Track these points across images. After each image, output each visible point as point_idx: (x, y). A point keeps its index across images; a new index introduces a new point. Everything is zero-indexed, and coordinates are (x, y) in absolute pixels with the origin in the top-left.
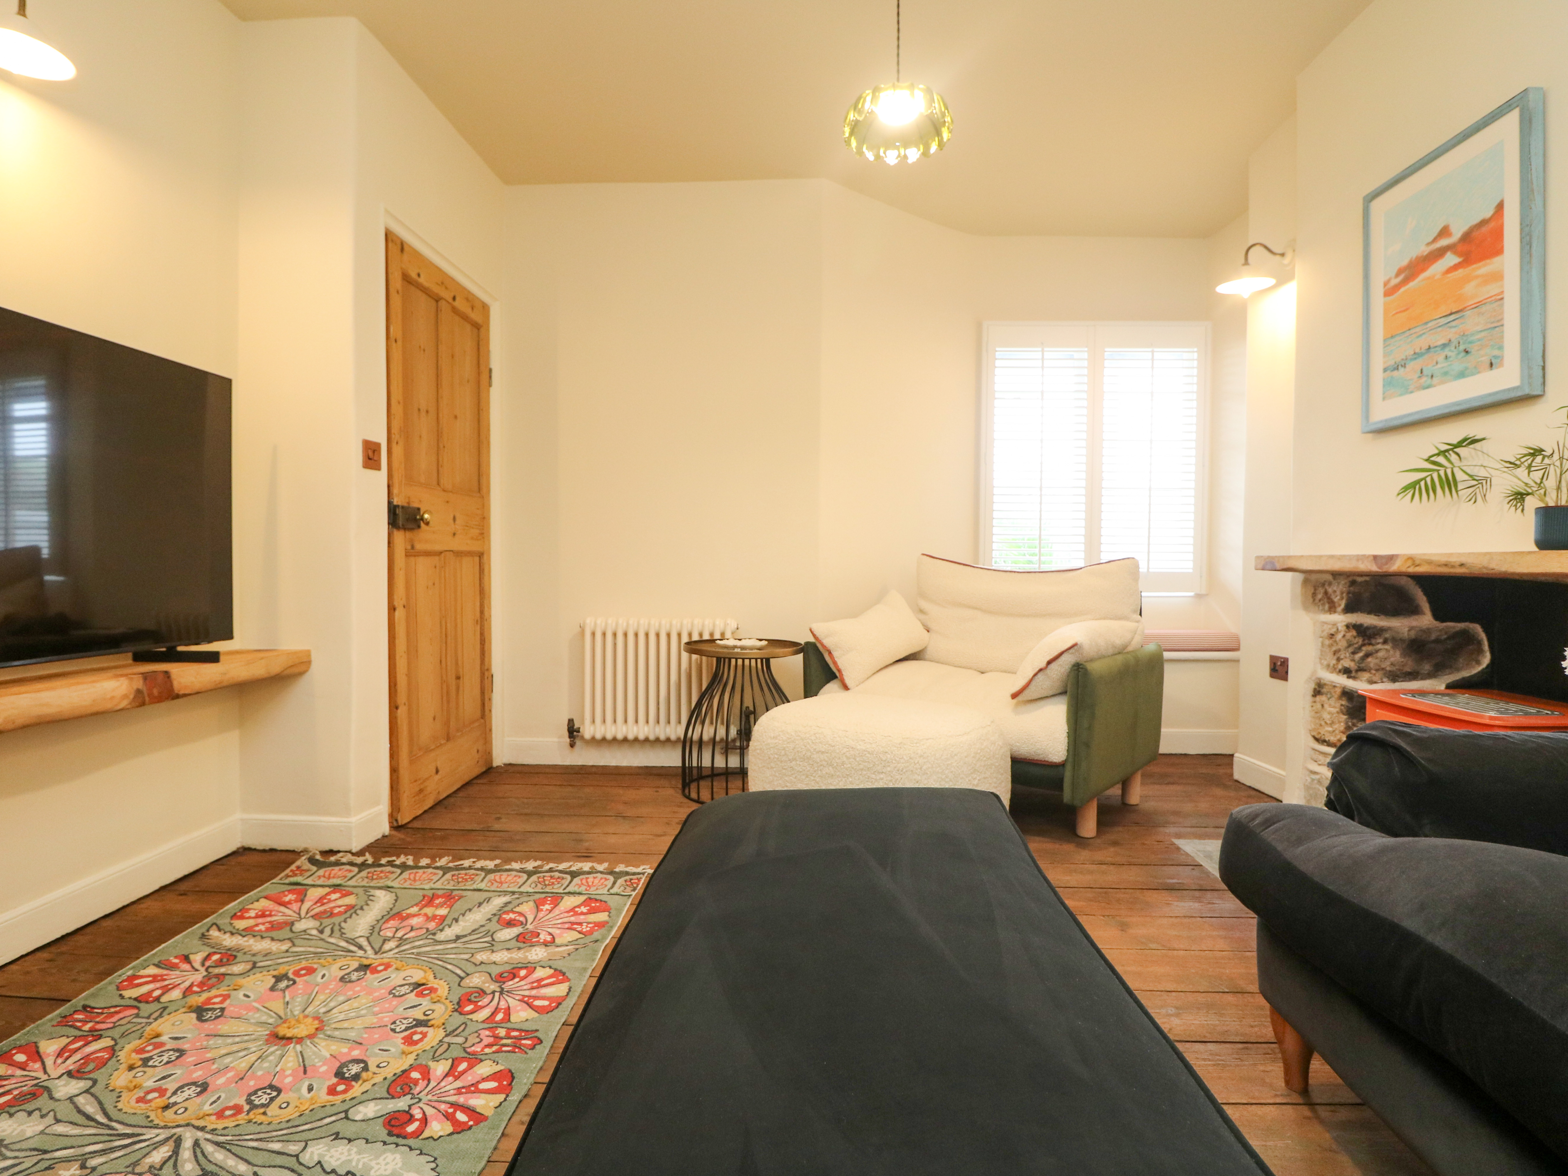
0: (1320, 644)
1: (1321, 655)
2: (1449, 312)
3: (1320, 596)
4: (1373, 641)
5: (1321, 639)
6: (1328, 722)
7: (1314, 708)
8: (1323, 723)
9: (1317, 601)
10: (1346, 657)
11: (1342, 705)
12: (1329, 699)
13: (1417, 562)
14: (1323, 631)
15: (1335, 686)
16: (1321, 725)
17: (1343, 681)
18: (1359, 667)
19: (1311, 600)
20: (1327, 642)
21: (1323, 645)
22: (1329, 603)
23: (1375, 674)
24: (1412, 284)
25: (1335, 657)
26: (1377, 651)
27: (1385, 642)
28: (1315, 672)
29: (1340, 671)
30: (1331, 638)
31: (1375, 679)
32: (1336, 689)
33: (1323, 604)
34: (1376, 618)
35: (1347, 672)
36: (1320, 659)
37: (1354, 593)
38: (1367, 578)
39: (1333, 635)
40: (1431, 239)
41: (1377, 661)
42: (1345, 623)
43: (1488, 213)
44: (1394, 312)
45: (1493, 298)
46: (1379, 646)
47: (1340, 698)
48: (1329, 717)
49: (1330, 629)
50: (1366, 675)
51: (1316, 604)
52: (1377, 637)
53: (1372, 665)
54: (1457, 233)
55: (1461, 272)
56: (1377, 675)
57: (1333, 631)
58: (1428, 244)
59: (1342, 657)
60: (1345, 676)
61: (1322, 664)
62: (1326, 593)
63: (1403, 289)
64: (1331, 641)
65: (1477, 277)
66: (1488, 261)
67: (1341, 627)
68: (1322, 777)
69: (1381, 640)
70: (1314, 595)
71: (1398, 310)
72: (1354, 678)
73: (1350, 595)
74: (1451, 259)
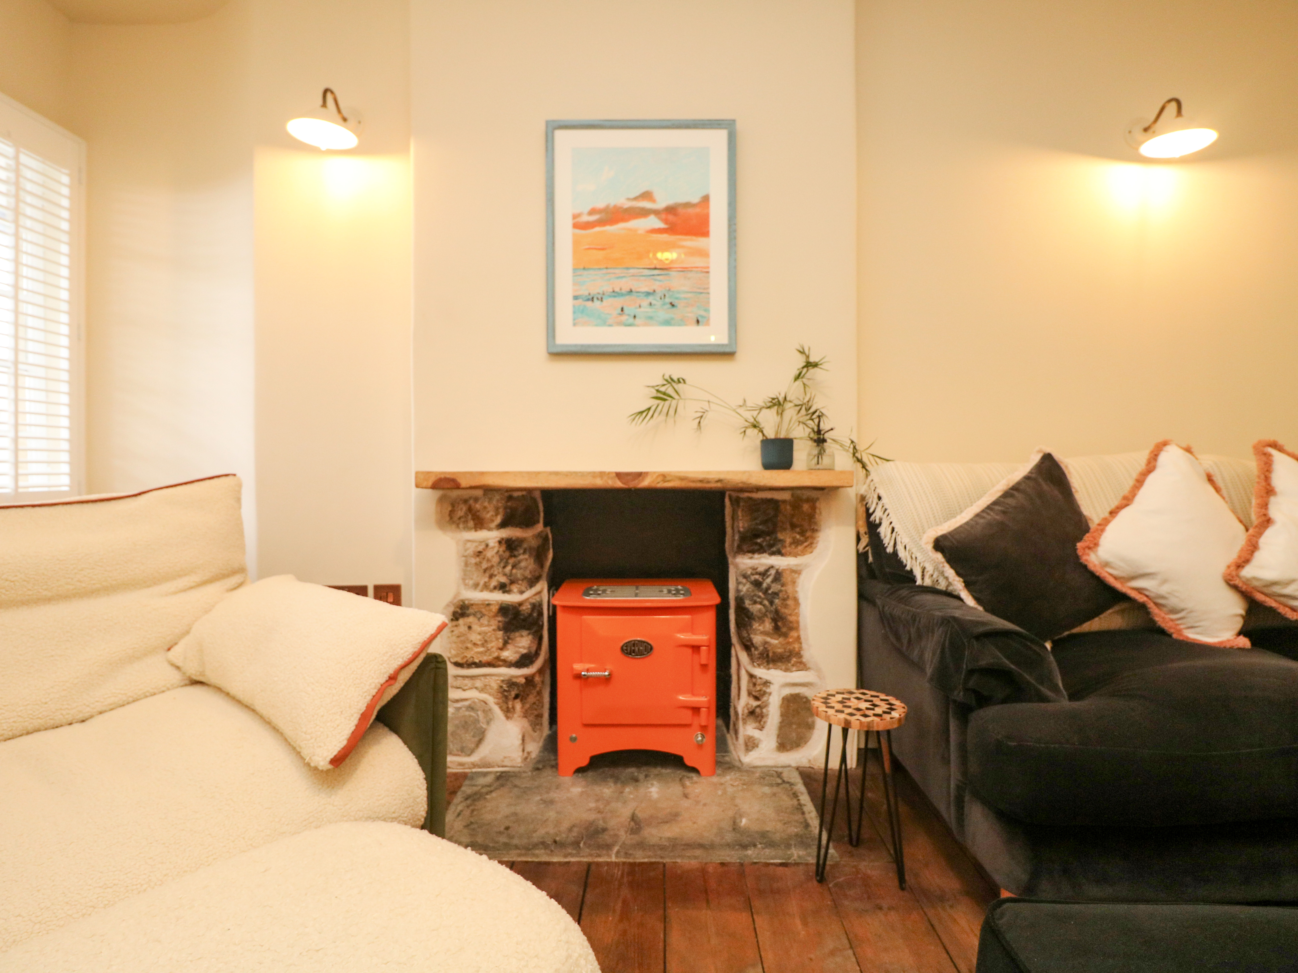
0: (463, 564)
1: (465, 575)
2: (653, 266)
3: (460, 513)
4: (516, 553)
5: (464, 558)
6: (479, 643)
7: (454, 633)
8: (469, 645)
9: (455, 519)
10: (499, 573)
11: (499, 622)
12: (479, 619)
13: (668, 478)
14: (466, 550)
15: (488, 605)
16: (467, 648)
17: (499, 597)
18: (510, 580)
19: (448, 518)
20: (473, 561)
21: (466, 564)
22: (473, 519)
23: (521, 585)
24: (608, 228)
25: (487, 575)
26: (520, 562)
27: (524, 553)
28: (458, 594)
29: (495, 588)
30: (478, 556)
31: (523, 588)
32: (491, 607)
33: (466, 522)
34: (521, 530)
35: (503, 588)
36: (464, 580)
37: (511, 508)
38: (524, 493)
39: (480, 552)
40: (633, 196)
41: (522, 571)
42: (498, 539)
43: (695, 199)
44: (587, 247)
45: (699, 269)
46: (521, 557)
47: (496, 616)
48: (479, 637)
49: (476, 547)
50: (515, 588)
51: (454, 522)
52: (518, 548)
53: (519, 576)
54: (661, 204)
55: (665, 237)
56: (523, 584)
57: (480, 548)
58: (628, 199)
59: (496, 573)
60: (501, 591)
61: (466, 585)
62: (470, 509)
63: (597, 229)
64: (478, 560)
65: (683, 247)
66: (694, 238)
67: (493, 543)
68: (474, 702)
69: (521, 551)
70: (451, 513)
71: (592, 247)
72: (509, 592)
73: (508, 510)
74: (654, 222)
